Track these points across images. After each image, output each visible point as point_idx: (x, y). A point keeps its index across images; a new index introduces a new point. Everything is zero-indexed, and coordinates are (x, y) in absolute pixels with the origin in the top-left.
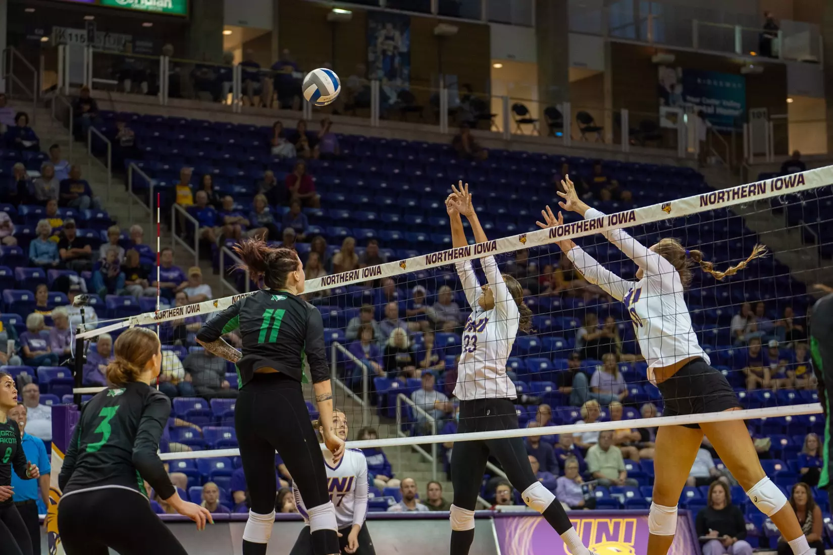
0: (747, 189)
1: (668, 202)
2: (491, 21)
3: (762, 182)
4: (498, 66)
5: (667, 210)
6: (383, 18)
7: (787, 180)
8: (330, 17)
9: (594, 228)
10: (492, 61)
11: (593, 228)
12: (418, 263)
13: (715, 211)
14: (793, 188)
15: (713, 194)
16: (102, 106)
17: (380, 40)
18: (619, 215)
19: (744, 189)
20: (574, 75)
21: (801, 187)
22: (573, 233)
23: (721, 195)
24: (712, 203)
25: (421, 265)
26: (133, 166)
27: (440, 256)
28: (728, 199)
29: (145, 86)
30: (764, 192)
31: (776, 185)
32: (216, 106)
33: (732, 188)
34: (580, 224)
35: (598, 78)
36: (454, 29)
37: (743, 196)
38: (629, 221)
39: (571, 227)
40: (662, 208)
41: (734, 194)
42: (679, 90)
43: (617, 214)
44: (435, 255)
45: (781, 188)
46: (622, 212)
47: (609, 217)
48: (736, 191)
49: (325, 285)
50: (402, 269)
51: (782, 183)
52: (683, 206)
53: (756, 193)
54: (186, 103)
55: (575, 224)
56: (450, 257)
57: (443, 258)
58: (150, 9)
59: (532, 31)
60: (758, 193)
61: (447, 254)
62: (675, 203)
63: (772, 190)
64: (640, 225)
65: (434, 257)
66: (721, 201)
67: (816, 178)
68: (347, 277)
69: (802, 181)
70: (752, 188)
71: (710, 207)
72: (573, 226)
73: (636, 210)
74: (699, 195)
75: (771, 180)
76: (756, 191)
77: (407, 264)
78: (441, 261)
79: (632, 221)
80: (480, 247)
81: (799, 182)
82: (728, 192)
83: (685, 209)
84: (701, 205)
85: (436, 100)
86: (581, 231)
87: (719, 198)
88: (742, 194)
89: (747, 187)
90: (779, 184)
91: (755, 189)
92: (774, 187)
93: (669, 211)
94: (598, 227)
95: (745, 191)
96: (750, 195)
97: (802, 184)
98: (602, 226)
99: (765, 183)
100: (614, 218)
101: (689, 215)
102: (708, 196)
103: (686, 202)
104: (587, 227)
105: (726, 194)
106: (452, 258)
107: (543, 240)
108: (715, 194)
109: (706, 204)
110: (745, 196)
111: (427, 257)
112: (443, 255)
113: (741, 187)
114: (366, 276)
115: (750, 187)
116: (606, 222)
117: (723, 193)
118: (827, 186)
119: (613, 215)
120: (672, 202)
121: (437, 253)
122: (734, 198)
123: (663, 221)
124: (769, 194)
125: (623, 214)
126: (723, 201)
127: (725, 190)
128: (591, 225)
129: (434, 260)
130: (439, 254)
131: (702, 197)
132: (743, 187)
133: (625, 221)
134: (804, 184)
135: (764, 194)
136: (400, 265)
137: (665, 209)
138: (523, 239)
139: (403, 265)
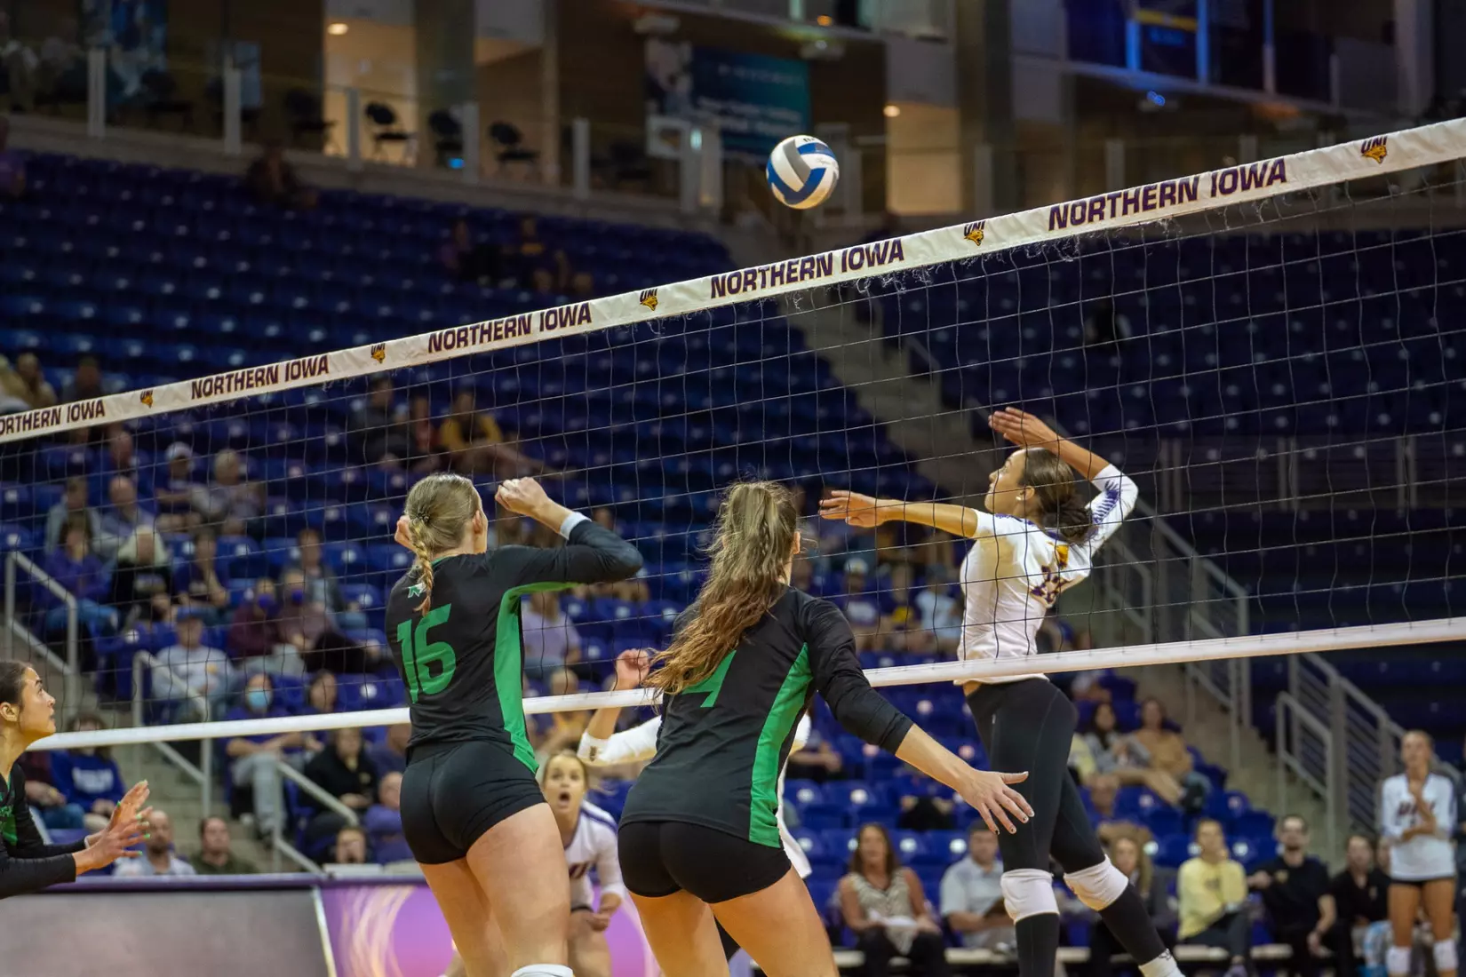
0: (798, 267)
1: (651, 289)
3: (826, 254)
4: (338, 29)
5: (650, 303)
7: (871, 250)
9: (514, 335)
11: (510, 334)
12: (177, 396)
13: (738, 305)
14: (882, 266)
15: (735, 275)
21: (896, 266)
22: (474, 342)
23: (750, 277)
24: (733, 292)
25: (183, 400)
27: (219, 383)
28: (763, 285)
30: (828, 272)
31: (851, 260)
33: (771, 265)
34: (486, 327)
37: (790, 280)
38: (580, 322)
39: (470, 333)
40: (641, 300)
41: (774, 275)
44: (211, 381)
45: (859, 266)
47: (542, 314)
48: (778, 269)
50: (146, 406)
51: (862, 258)
52: (680, 296)
53: (815, 275)
55: (477, 327)
56: (239, 385)
57: (225, 386)
60: (819, 275)
61: (233, 380)
62: (665, 290)
63: (844, 270)
64: (600, 331)
65: (208, 384)
66: (749, 287)
67: (925, 248)
68: (36, 420)
69: (898, 254)
70: (808, 266)
71: (730, 299)
72: (474, 330)
74: (710, 277)
75: (841, 251)
76: (815, 270)
77: (154, 397)
78: (222, 392)
79: (584, 322)
80: (296, 367)
81: (893, 256)
82: (763, 272)
83: (683, 303)
86: (489, 340)
87: (747, 283)
88: (789, 276)
89: (797, 263)
90: (856, 258)
91: (812, 266)
92: (847, 264)
93: (654, 306)
94: (520, 333)
95: (795, 271)
96: (802, 278)
97: (898, 259)
98: (527, 331)
99: (830, 257)
100: (552, 317)
101: (691, 314)
102: (726, 279)
103: (681, 289)
104: (499, 333)
105: (759, 276)
106: (242, 388)
107: (416, 356)
108: (738, 275)
109: (722, 294)
110: (795, 279)
111: (194, 384)
112: (226, 381)
113: (786, 262)
114: (75, 419)
115: (804, 262)
116: (535, 324)
117: (754, 273)
118: (944, 264)
119: (548, 310)
120: (660, 288)
121: (214, 377)
122: (773, 284)
123: (642, 324)
124: (838, 277)
125: (568, 309)
126: (754, 288)
127: (757, 268)
128: (508, 330)
129: (207, 390)
130: (217, 379)
131: (715, 281)
132: (790, 264)
133: (572, 323)
134: (901, 259)
135: (829, 277)
136: (142, 399)
137: (646, 302)
138: (379, 353)
139: (146, 399)
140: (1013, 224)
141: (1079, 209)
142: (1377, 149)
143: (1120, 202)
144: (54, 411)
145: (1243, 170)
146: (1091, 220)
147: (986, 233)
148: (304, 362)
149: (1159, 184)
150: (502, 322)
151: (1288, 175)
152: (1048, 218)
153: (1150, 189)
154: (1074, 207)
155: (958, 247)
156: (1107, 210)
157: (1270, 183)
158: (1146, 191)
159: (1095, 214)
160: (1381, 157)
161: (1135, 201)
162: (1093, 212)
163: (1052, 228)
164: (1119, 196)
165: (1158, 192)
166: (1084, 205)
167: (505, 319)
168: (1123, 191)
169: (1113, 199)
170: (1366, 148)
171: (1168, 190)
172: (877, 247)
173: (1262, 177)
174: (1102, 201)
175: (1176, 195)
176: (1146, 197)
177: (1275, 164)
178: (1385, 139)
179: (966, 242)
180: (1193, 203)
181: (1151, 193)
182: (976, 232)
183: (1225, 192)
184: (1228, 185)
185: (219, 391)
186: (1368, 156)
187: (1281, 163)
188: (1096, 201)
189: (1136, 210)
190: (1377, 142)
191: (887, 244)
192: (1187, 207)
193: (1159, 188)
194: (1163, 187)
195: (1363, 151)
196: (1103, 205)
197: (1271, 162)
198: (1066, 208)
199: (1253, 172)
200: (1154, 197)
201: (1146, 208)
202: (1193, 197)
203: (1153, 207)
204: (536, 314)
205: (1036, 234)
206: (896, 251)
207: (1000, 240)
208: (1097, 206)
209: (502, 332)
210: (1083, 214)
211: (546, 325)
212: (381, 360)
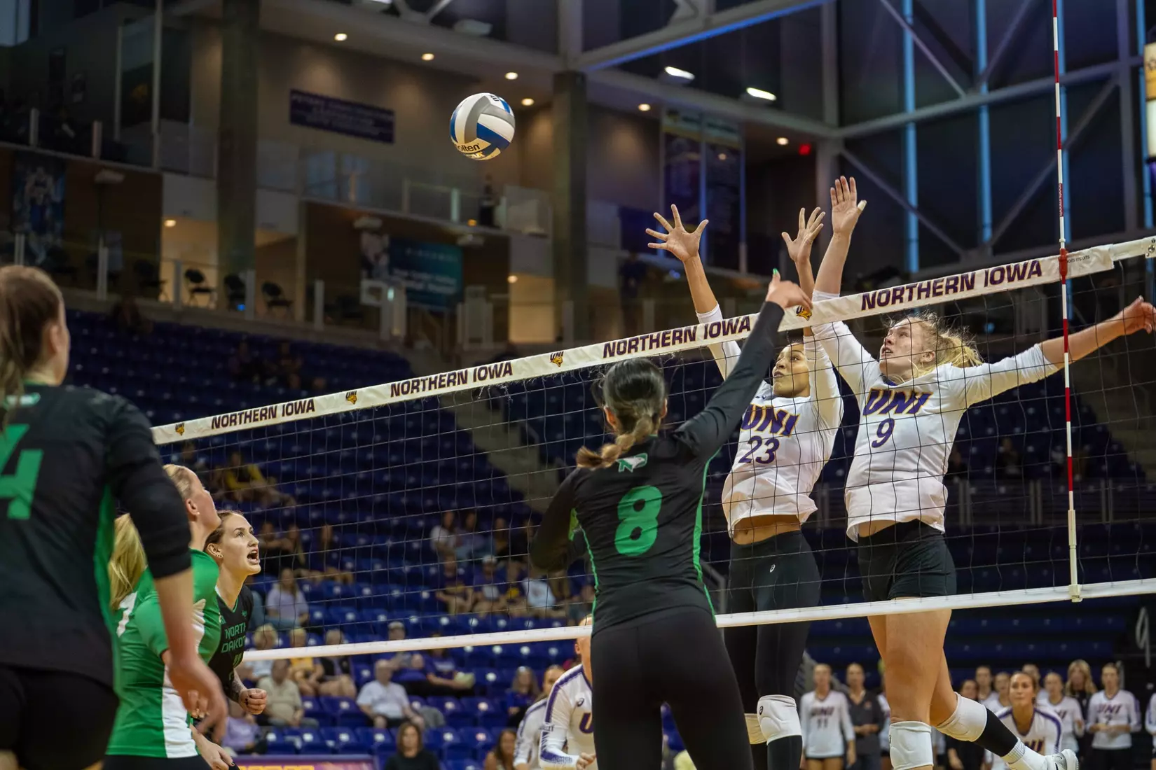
0: (446, 378)
1: (353, 390)
2: (164, 169)
3: (463, 370)
4: (170, 223)
7: (492, 368)
13: (408, 402)
14: (499, 379)
15: (405, 383)
17: (29, 186)
18: (296, 404)
19: (443, 378)
21: (508, 378)
22: (240, 423)
23: (415, 384)
24: (405, 393)
28: (424, 390)
30: (465, 382)
31: (479, 374)
33: (428, 377)
34: (248, 413)
36: (117, 177)
37: (441, 386)
38: (307, 411)
39: (238, 417)
40: (347, 398)
41: (431, 383)
43: (293, 402)
45: (484, 378)
46: (298, 401)
47: (284, 406)
48: (433, 379)
51: (486, 373)
52: (371, 395)
53: (457, 383)
55: (243, 413)
59: (213, 184)
60: (459, 384)
62: (361, 392)
63: (475, 380)
64: (320, 417)
66: (415, 391)
67: (526, 367)
69: (509, 371)
70: (452, 377)
71: (402, 398)
72: (240, 415)
73: (316, 399)
74: (390, 384)
75: (473, 368)
76: (457, 380)
79: (310, 411)
81: (506, 372)
82: (424, 381)
83: (374, 400)
86: (250, 421)
88: (440, 384)
89: (445, 376)
90: (483, 373)
91: (455, 378)
92: (477, 377)
94: (270, 418)
95: (444, 380)
96: (448, 385)
97: (509, 374)
98: (274, 416)
99: (466, 372)
100: (290, 408)
101: (377, 407)
102: (401, 385)
103: (374, 391)
104: (256, 417)
105: (421, 383)
107: (204, 431)
108: (408, 383)
109: (398, 394)
110: (444, 386)
113: (438, 375)
115: (449, 375)
116: (279, 412)
117: (418, 381)
118: (538, 378)
119: (288, 403)
120: (358, 390)
122: (430, 389)
123: (347, 413)
124: (471, 385)
125: (300, 403)
126: (418, 391)
127: (420, 378)
128: (262, 415)
131: (393, 386)
132: (441, 376)
133: (303, 412)
134: (511, 374)
135: (465, 385)
137: (349, 399)
138: (180, 429)
140: (580, 353)
141: (622, 345)
142: (806, 312)
143: (647, 341)
146: (629, 352)
147: (564, 358)
149: (672, 330)
150: (258, 410)
152: (603, 350)
153: (667, 333)
154: (619, 343)
155: (546, 367)
156: (640, 346)
157: (740, 331)
158: (664, 335)
159: (633, 348)
160: (808, 317)
161: (657, 340)
162: (631, 347)
163: (605, 356)
164: (647, 337)
165: (671, 335)
166: (625, 342)
167: (260, 408)
168: (650, 334)
169: (644, 339)
170: (799, 311)
171: (678, 334)
172: (496, 366)
173: (736, 327)
174: (637, 340)
175: (683, 337)
176: (664, 338)
177: (744, 320)
179: (551, 364)
180: (693, 342)
181: (667, 336)
182: (557, 358)
183: (713, 336)
184: (715, 332)
186: (801, 316)
187: (748, 319)
188: (633, 340)
189: (658, 346)
191: (502, 365)
192: (689, 345)
193: (672, 333)
194: (675, 333)
195: (797, 313)
196: (637, 343)
197: (741, 318)
198: (614, 344)
199: (730, 324)
200: (669, 338)
201: (664, 345)
202: (693, 339)
203: (668, 344)
204: (280, 405)
205: (594, 360)
206: (508, 369)
207: (572, 363)
208: (634, 343)
209: (258, 417)
210: (625, 348)
211: (285, 413)
212: (181, 433)
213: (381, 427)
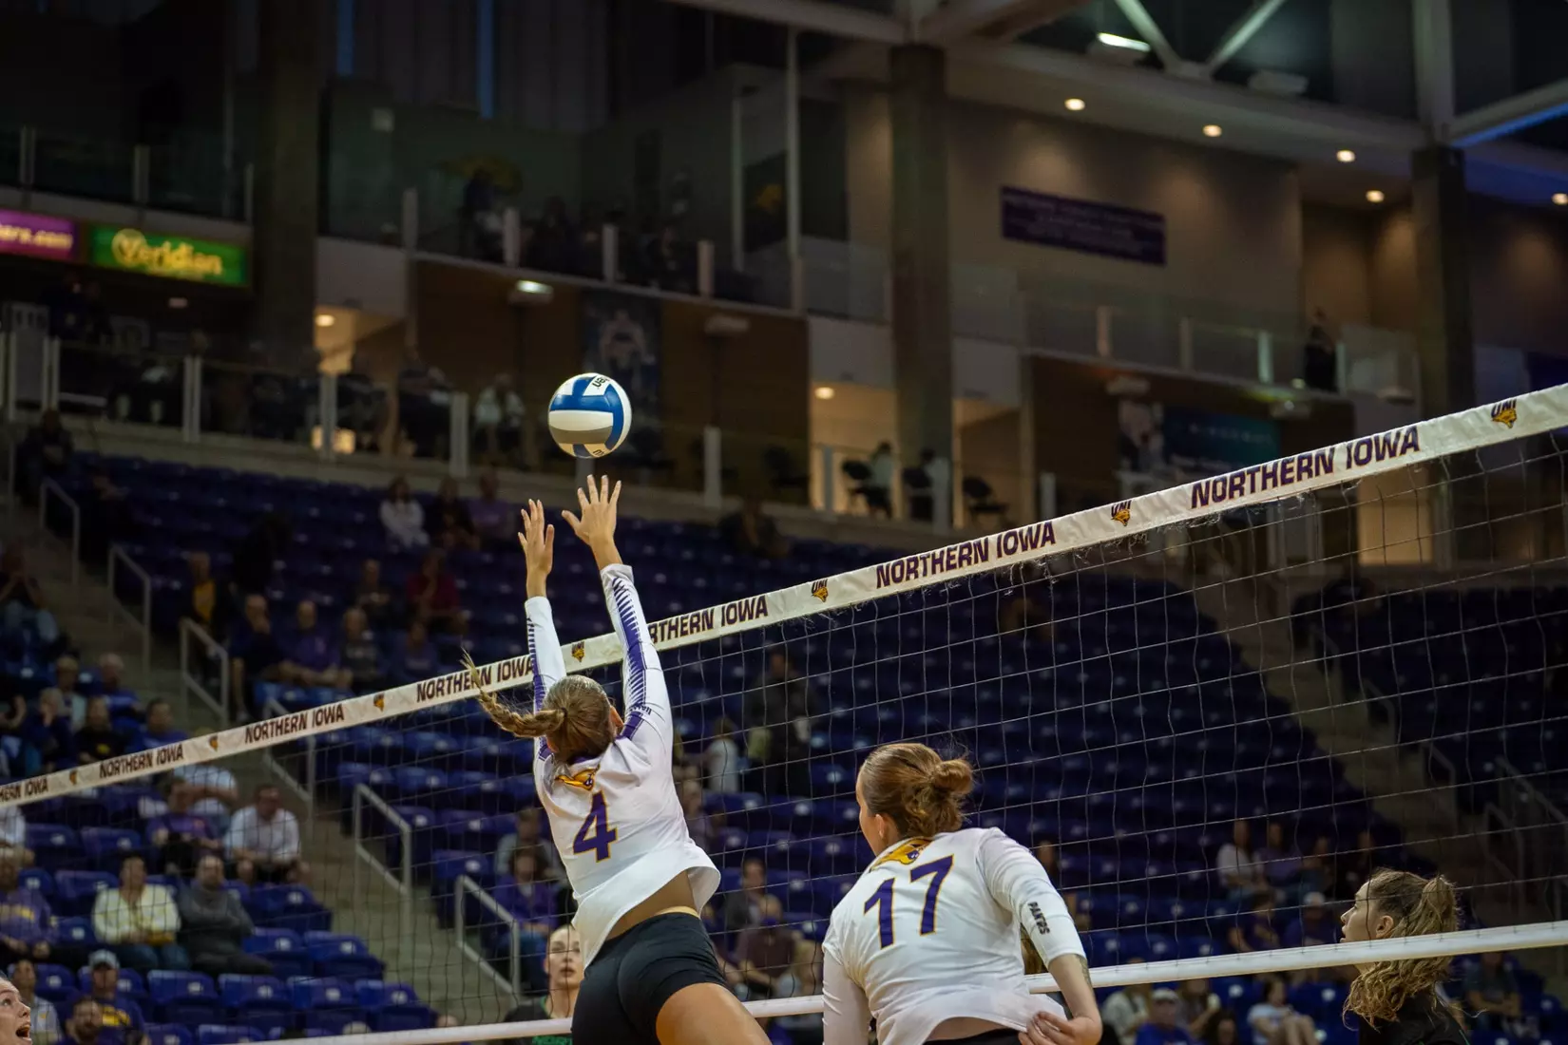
0: (956, 553)
1: (822, 580)
2: (811, 311)
3: (982, 539)
4: (824, 393)
5: (821, 594)
6: (613, 302)
7: (1024, 534)
8: (513, 298)
9: (698, 630)
10: (814, 383)
11: (695, 629)
12: (405, 699)
13: (902, 595)
14: (1035, 550)
15: (897, 564)
16: (81, 445)
17: (605, 341)
18: (740, 604)
19: (952, 553)
20: (962, 412)
21: (1048, 549)
22: (663, 639)
23: (912, 565)
24: (897, 581)
25: (410, 703)
26: (118, 550)
27: (440, 685)
28: (925, 574)
29: (156, 410)
30: (985, 558)
31: (1006, 545)
32: (291, 449)
33: (931, 552)
34: (673, 623)
35: (1006, 421)
36: (739, 325)
37: (950, 567)
38: (757, 616)
39: (659, 629)
40: (813, 592)
41: (935, 562)
42: (1157, 443)
43: (737, 602)
44: (433, 683)
45: (1013, 551)
46: (744, 600)
47: (723, 609)
48: (937, 556)
49: (251, 741)
50: (378, 709)
51: (1016, 542)
52: (848, 586)
53: (973, 561)
54: (234, 442)
55: (666, 623)
56: (457, 687)
57: (445, 689)
58: (183, 275)
59: (885, 333)
60: (976, 561)
61: (452, 681)
62: (834, 580)
63: (1000, 555)
64: (776, 624)
65: (431, 686)
66: (912, 576)
67: (1074, 530)
68: (287, 725)
69: (1050, 538)
70: (965, 552)
71: (894, 589)
72: (662, 625)
73: (768, 595)
74: (876, 566)
75: (996, 535)
76: (972, 556)
77: (386, 701)
78: (443, 694)
79: (761, 615)
80: (506, 668)
81: (1045, 539)
82: (924, 559)
83: (851, 593)
84: (879, 586)
85: (698, 448)
86: (676, 636)
87: (910, 571)
88: (948, 562)
89: (955, 549)
90: (1011, 543)
91: (970, 552)
92: (1003, 549)
93: (825, 597)
94: (704, 629)
95: (953, 557)
96: (961, 565)
97: (1050, 542)
98: (710, 626)
99: (986, 542)
100: (732, 611)
101: (859, 605)
102: (890, 567)
103: (851, 580)
104: (685, 629)
105: (921, 563)
106: (460, 690)
107: (611, 654)
108: (901, 564)
109: (887, 583)
110: (954, 567)
111: (419, 686)
112: (446, 683)
113: (945, 549)
114: (319, 724)
115: (962, 548)
116: (717, 619)
117: (916, 560)
118: (1093, 546)
119: (729, 604)
120: (830, 579)
121: (436, 679)
122: (934, 572)
123: (815, 616)
124: (994, 563)
125: (747, 602)
126: (916, 576)
127: (918, 555)
128: (693, 625)
129: (430, 692)
130: (440, 681)
131: (880, 570)
132: (949, 550)
133: (751, 617)
134: (1053, 542)
135: (986, 563)
136: (375, 702)
137: (817, 593)
138: (579, 651)
139: (378, 702)
140: (1157, 503)
141: (1220, 485)
142: (1507, 413)
143: (1259, 476)
144: (302, 716)
145: (1377, 439)
146: (1231, 496)
147: (1133, 513)
148: (513, 662)
149: (1296, 456)
150: (687, 618)
151: (1420, 443)
152: (1190, 495)
153: (1288, 462)
154: (1215, 482)
155: (1107, 528)
156: (1247, 485)
157: (1403, 452)
158: (1284, 464)
159: (1236, 489)
160: (1511, 421)
161: (1273, 474)
162: (1233, 488)
163: (1194, 506)
164: (1258, 469)
165: (1295, 465)
166: (1224, 481)
167: (690, 614)
168: (1261, 465)
169: (1252, 473)
170: (1496, 411)
171: (1305, 463)
172: (1030, 530)
173: (1395, 445)
174: (1242, 476)
175: (1313, 467)
176: (1285, 471)
177: (1408, 432)
178: (1515, 402)
179: (1113, 523)
180: (1329, 475)
181: (1288, 466)
182: (1122, 512)
183: (1361, 463)
184: (1363, 455)
185: (440, 693)
186: (1498, 421)
187: (1414, 430)
188: (1236, 476)
189: (1275, 485)
190: (1507, 406)
191: (1039, 527)
192: (1323, 480)
193: (1296, 461)
194: (1300, 460)
195: (1493, 415)
196: (1243, 481)
197: (1404, 429)
198: (1208, 484)
199: (1386, 441)
200: (1291, 470)
201: (1285, 482)
202: (1329, 469)
203: (1291, 480)
204: (718, 609)
205: (1178, 512)
206: (1048, 535)
207: (1146, 520)
208: (1237, 481)
209: (687, 628)
210: (1224, 490)
211: (727, 620)
212: (580, 658)
213: (864, 638)
